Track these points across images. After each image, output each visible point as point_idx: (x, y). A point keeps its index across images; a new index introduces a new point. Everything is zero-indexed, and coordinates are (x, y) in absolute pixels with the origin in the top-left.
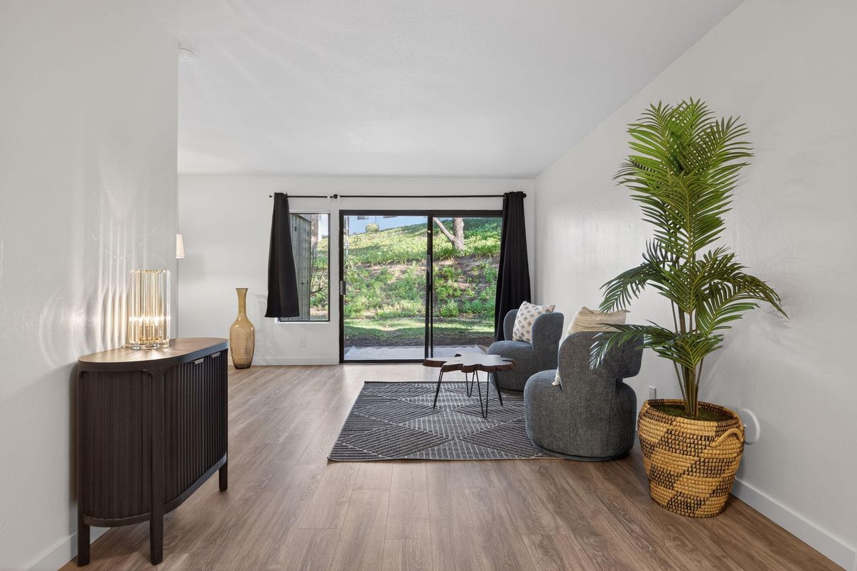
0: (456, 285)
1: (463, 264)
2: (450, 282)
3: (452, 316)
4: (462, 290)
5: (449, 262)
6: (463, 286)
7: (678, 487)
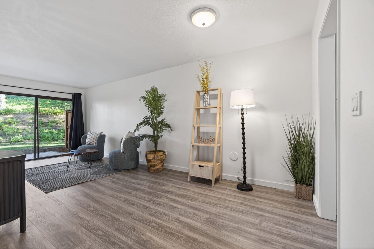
0: (18, 127)
1: (20, 117)
2: (14, 126)
3: (19, 142)
4: (22, 129)
5: (10, 116)
6: (23, 127)
7: (156, 167)
